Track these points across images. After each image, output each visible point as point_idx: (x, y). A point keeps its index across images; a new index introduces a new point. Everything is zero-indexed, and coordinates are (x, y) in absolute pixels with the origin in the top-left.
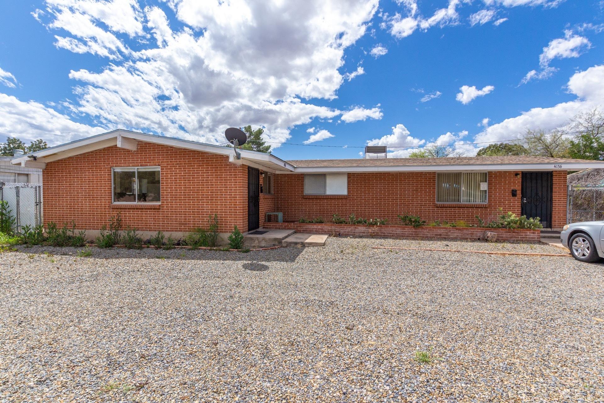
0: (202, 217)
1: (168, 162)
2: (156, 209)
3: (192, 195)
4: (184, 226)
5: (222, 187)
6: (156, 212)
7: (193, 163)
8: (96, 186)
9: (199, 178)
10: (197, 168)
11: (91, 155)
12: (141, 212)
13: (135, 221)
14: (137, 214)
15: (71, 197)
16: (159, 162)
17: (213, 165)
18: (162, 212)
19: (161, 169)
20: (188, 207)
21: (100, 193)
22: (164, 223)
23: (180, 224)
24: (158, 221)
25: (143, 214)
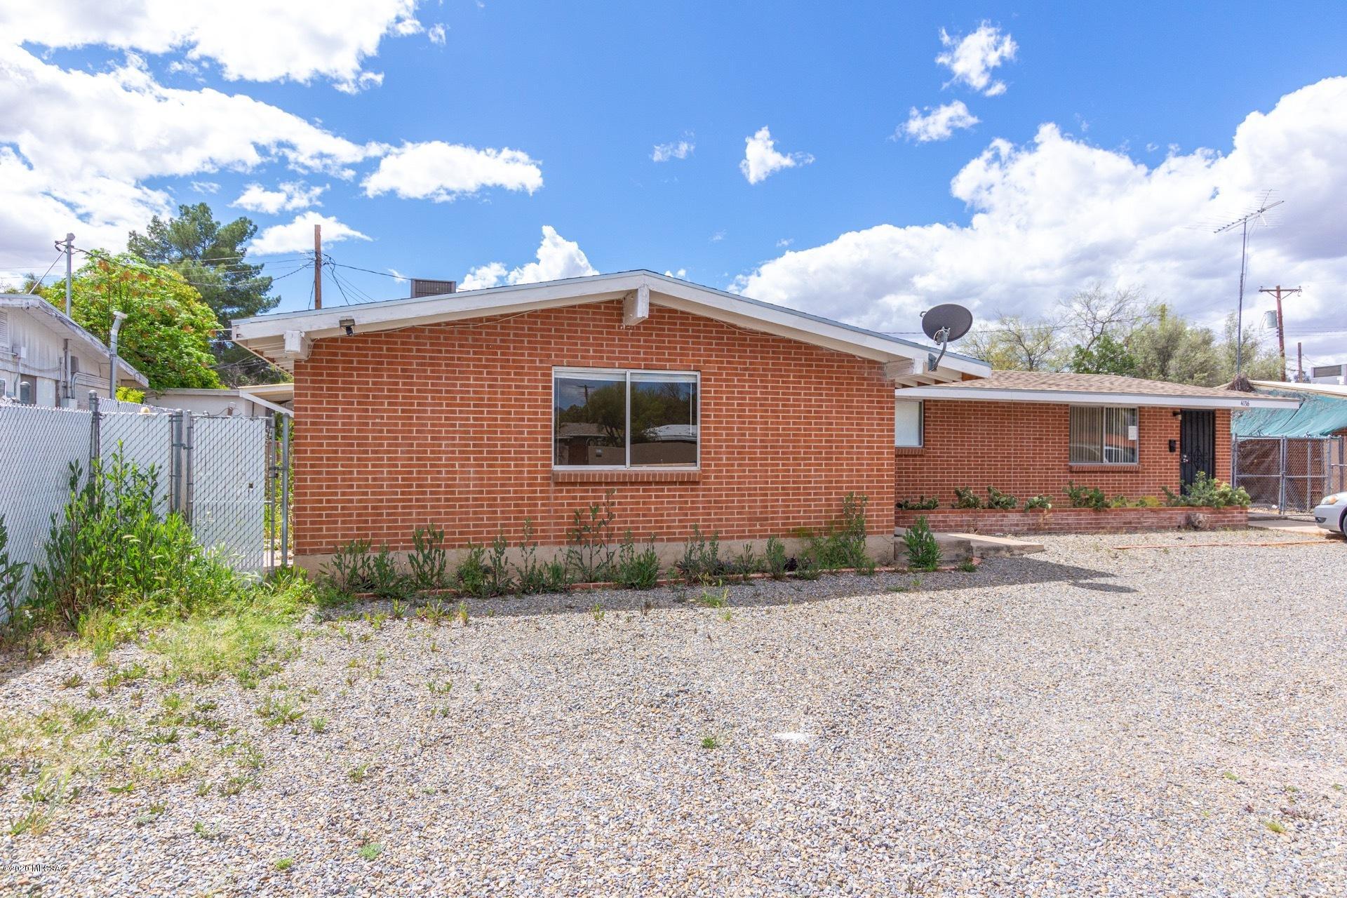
0: (805, 500)
1: (722, 362)
2: (690, 482)
3: (782, 447)
4: (761, 525)
5: (852, 430)
6: (686, 490)
7: (785, 370)
8: (502, 419)
9: (800, 406)
10: (794, 382)
11: (488, 327)
12: (644, 490)
13: (627, 516)
14: (632, 497)
15: (408, 452)
16: (699, 361)
17: (832, 378)
18: (704, 490)
19: (702, 380)
20: (772, 477)
21: (516, 439)
22: (709, 520)
23: (750, 519)
24: (692, 514)
25: (650, 497)
